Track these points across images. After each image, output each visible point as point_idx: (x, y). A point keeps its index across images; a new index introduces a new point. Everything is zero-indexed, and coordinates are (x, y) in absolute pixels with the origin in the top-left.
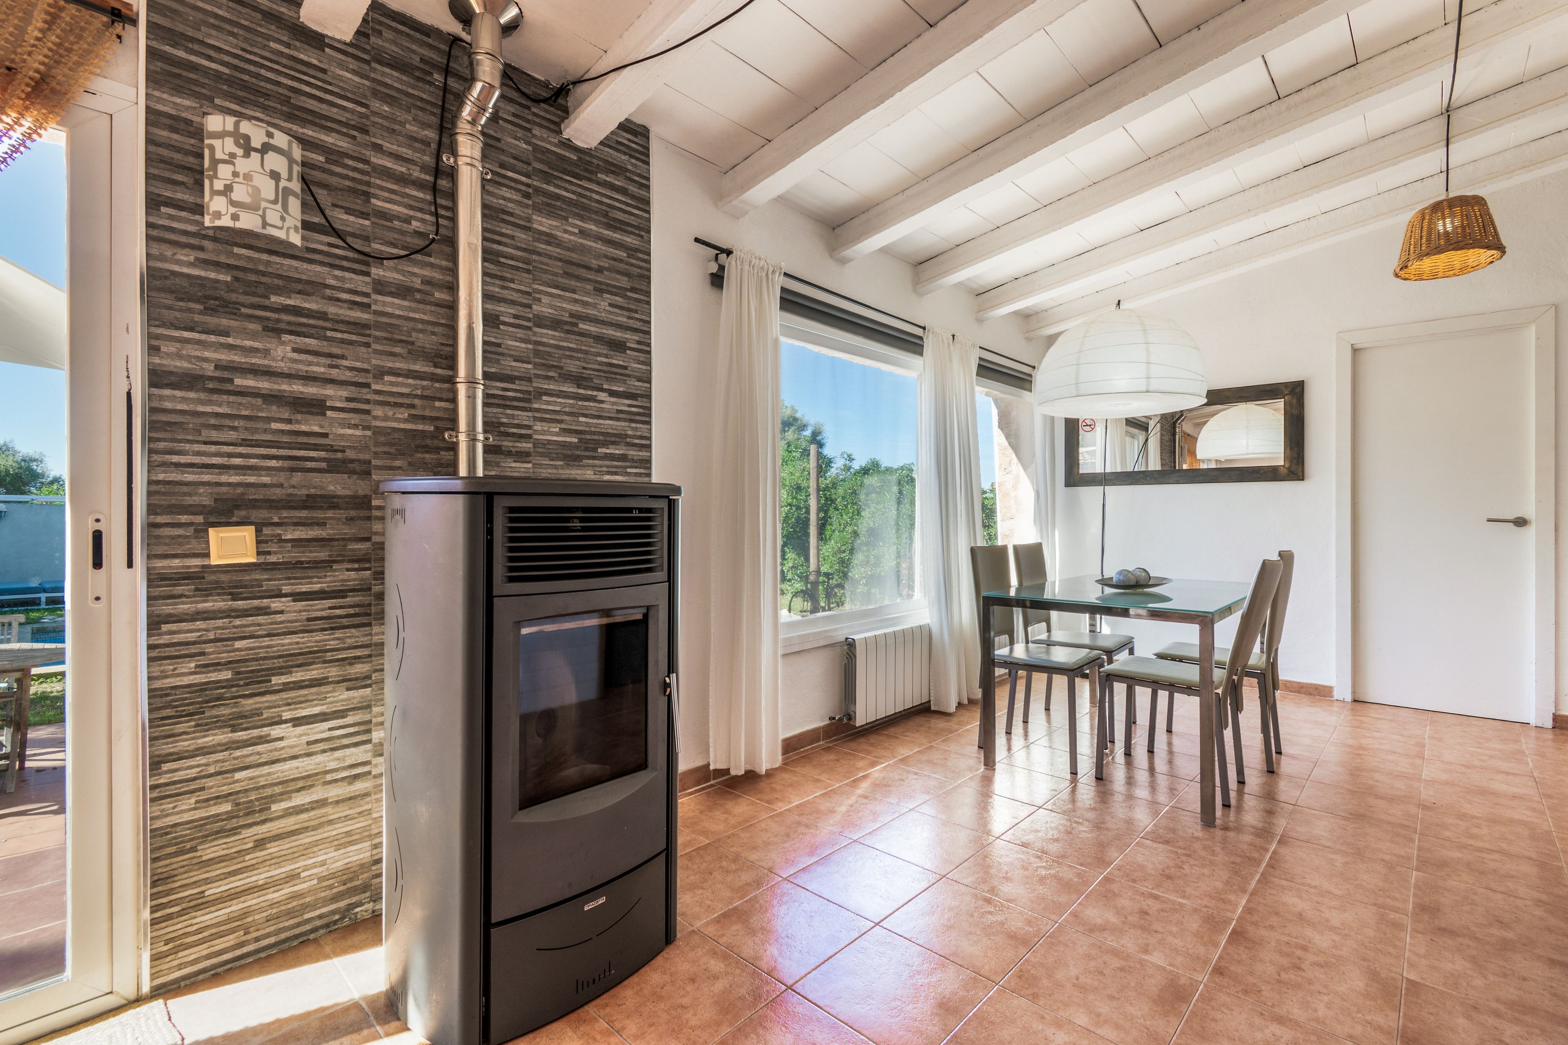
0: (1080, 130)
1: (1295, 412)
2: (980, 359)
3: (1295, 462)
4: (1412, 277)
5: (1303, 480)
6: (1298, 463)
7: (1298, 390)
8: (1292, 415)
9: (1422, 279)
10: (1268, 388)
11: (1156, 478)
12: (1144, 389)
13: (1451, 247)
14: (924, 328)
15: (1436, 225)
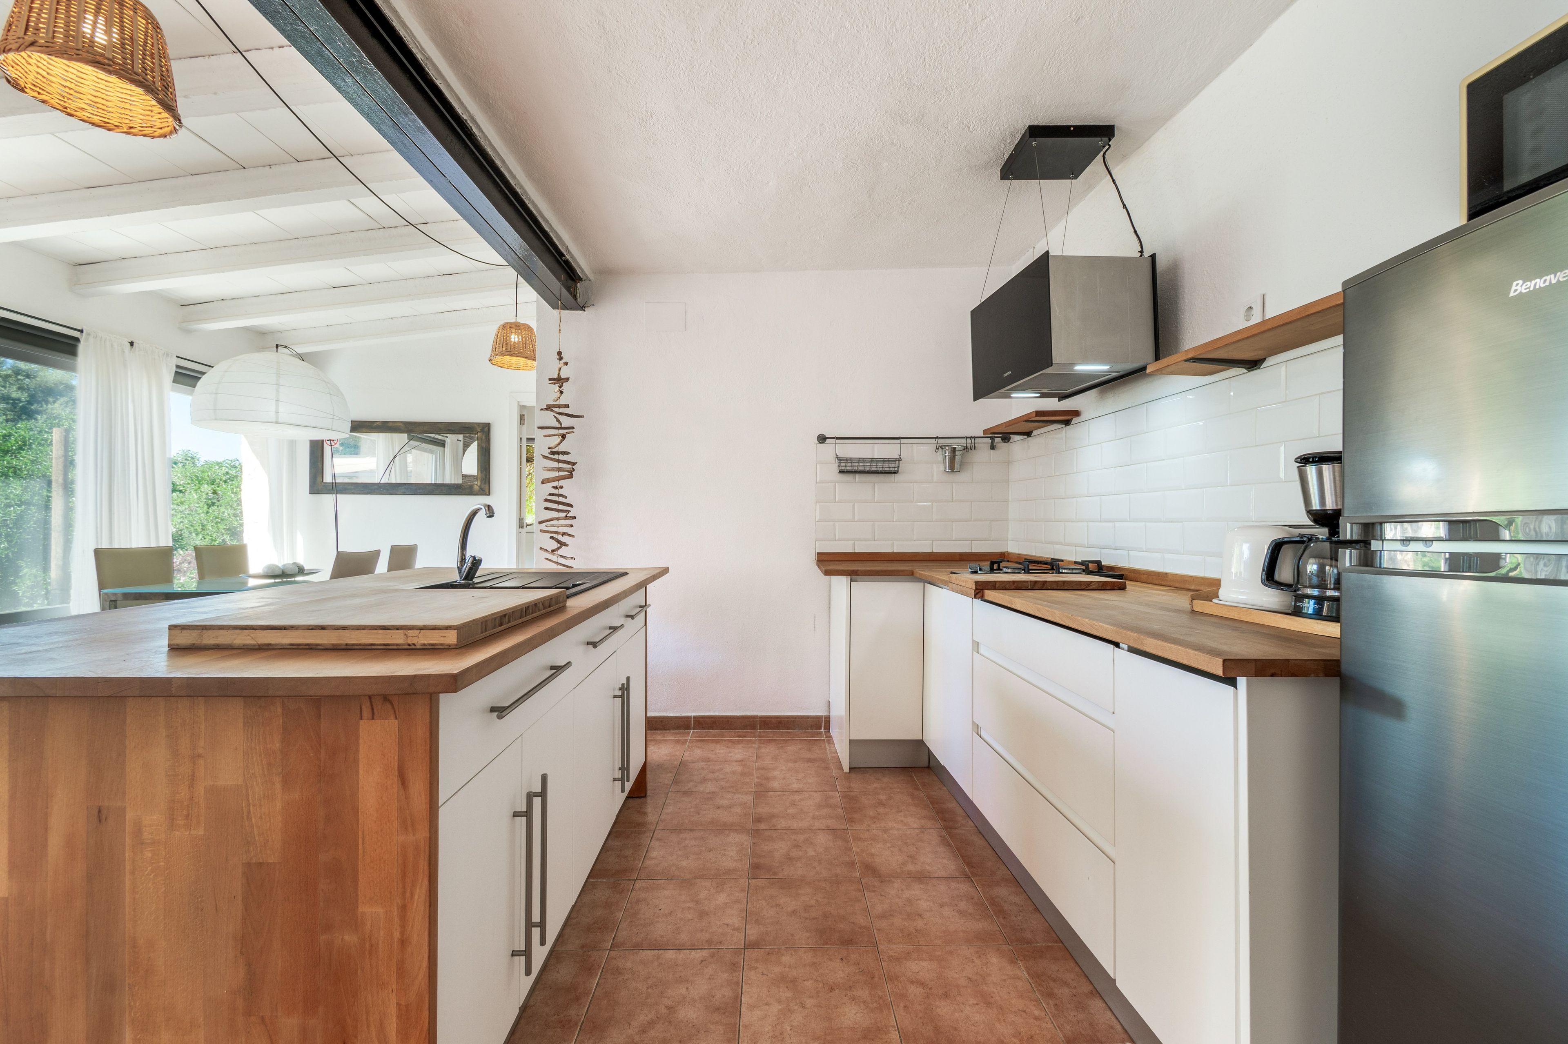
0: (179, 207)
1: (484, 445)
2: (177, 366)
3: (484, 482)
4: (506, 366)
5: (489, 495)
6: (485, 483)
7: (486, 429)
8: (482, 447)
9: (511, 369)
10: (467, 426)
11: (387, 489)
12: (274, 420)
13: (507, 353)
14: (81, 331)
15: (510, 338)
